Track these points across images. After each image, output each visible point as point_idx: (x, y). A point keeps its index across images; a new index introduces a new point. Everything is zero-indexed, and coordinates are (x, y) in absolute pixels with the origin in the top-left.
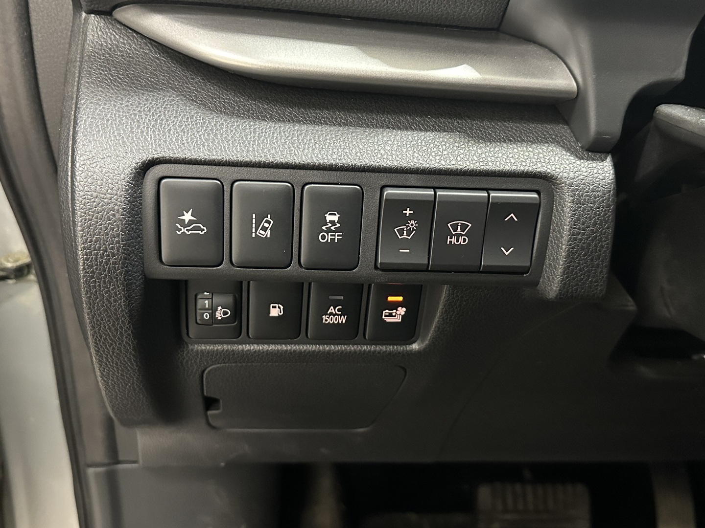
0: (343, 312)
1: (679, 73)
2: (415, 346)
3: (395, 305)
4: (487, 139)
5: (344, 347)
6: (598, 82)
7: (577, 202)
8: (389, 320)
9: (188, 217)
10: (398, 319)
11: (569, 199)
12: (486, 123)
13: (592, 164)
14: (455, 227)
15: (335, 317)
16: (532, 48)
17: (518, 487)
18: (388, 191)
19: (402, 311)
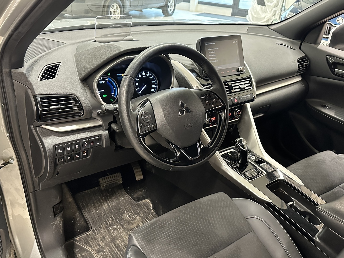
0: (78, 156)
1: (113, 120)
2: (88, 157)
3: (85, 153)
4: (93, 132)
5: (79, 160)
6: (104, 123)
7: (105, 136)
8: (84, 155)
9: (60, 150)
10: (86, 154)
11: (104, 136)
12: (92, 129)
13: (105, 132)
14: (92, 143)
15: (77, 156)
16: (96, 120)
17: (107, 177)
18: (83, 141)
19: (86, 153)
